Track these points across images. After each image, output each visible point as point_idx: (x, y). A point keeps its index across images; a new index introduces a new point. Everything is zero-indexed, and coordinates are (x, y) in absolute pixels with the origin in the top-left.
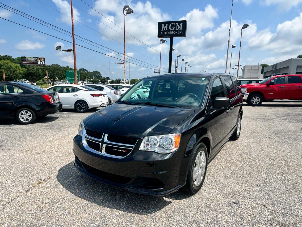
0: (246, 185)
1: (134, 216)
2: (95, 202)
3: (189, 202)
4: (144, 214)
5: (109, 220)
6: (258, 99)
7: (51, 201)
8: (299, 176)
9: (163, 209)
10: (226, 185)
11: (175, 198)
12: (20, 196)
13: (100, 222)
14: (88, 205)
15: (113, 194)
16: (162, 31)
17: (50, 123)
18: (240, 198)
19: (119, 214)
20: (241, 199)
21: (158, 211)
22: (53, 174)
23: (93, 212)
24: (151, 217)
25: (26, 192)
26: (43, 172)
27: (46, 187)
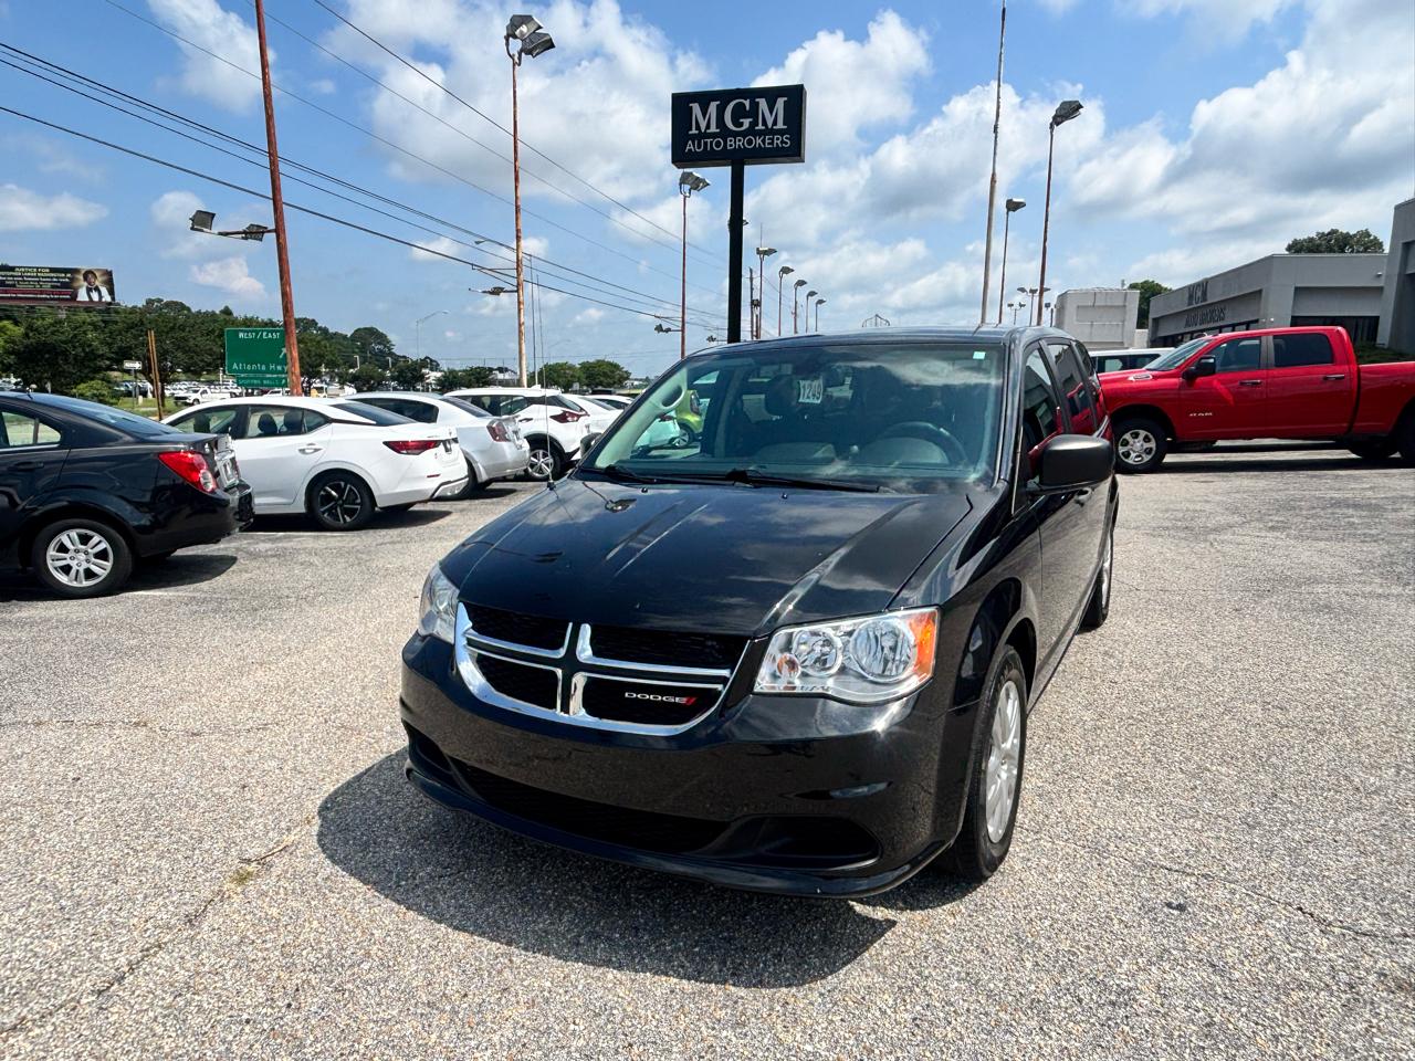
0: (1198, 825)
1: (742, 998)
2: (540, 945)
3: (970, 916)
4: (787, 986)
5: (633, 1025)
6: (1146, 439)
7: (329, 956)
8: (1407, 770)
9: (866, 954)
10: (1112, 830)
11: (905, 902)
12: (165, 943)
13: (593, 1034)
14: (511, 961)
15: (614, 903)
16: (693, 138)
17: (205, 585)
18: (1187, 882)
19: (672, 992)
20: (1193, 887)
21: (845, 964)
22: (298, 829)
23: (546, 994)
24: (821, 994)
25: (190, 921)
26: (241, 822)
27: (282, 891)
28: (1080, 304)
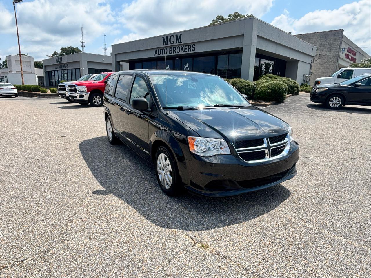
28: (16, 59)
